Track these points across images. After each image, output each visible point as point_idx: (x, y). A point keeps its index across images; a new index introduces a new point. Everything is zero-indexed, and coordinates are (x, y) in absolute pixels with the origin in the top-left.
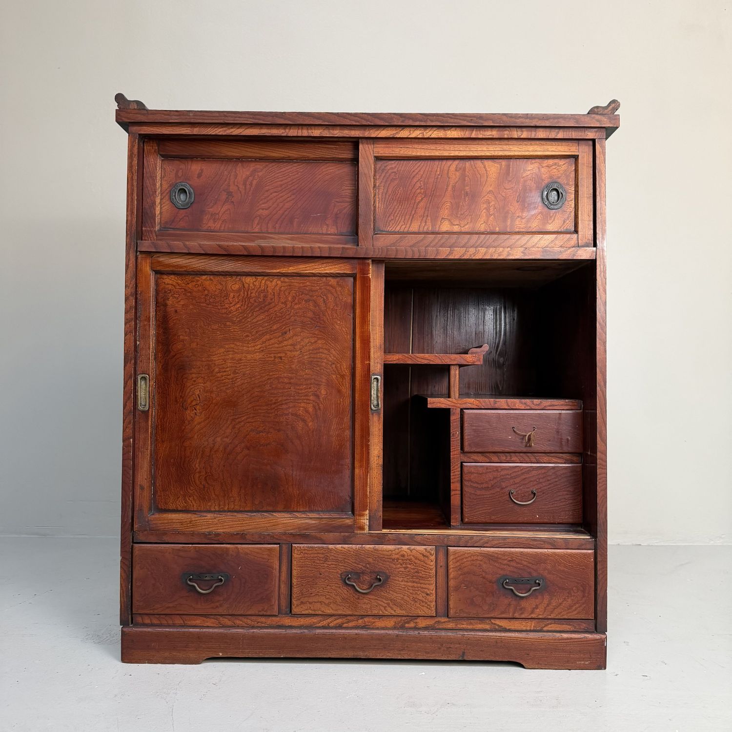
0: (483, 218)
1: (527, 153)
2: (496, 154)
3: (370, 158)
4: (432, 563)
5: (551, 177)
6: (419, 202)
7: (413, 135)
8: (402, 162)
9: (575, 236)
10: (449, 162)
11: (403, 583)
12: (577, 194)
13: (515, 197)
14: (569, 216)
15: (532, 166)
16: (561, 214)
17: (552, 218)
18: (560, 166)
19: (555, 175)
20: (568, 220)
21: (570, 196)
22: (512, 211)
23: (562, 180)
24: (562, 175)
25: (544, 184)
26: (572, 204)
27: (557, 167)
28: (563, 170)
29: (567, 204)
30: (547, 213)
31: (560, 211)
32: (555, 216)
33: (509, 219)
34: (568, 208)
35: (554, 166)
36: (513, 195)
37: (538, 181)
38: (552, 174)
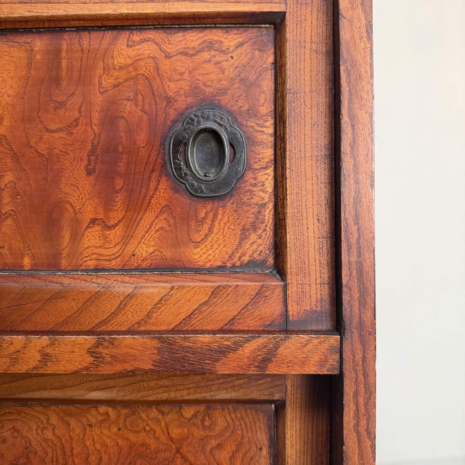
12: (280, 149)
13: (79, 159)
14: (258, 219)
15: (132, 52)
16: (232, 213)
17: (202, 225)
18: (224, 51)
19: (209, 83)
20: (255, 231)
21: (259, 154)
22: (74, 205)
23: (232, 99)
24: (233, 84)
25: (172, 114)
26: (267, 179)
27: (215, 56)
28: (235, 66)
29: (253, 182)
30: (187, 210)
31: (230, 204)
32: (212, 221)
33: (65, 229)
34: (254, 193)
35: (205, 54)
36: (74, 150)
37: (155, 105)
38: (199, 80)
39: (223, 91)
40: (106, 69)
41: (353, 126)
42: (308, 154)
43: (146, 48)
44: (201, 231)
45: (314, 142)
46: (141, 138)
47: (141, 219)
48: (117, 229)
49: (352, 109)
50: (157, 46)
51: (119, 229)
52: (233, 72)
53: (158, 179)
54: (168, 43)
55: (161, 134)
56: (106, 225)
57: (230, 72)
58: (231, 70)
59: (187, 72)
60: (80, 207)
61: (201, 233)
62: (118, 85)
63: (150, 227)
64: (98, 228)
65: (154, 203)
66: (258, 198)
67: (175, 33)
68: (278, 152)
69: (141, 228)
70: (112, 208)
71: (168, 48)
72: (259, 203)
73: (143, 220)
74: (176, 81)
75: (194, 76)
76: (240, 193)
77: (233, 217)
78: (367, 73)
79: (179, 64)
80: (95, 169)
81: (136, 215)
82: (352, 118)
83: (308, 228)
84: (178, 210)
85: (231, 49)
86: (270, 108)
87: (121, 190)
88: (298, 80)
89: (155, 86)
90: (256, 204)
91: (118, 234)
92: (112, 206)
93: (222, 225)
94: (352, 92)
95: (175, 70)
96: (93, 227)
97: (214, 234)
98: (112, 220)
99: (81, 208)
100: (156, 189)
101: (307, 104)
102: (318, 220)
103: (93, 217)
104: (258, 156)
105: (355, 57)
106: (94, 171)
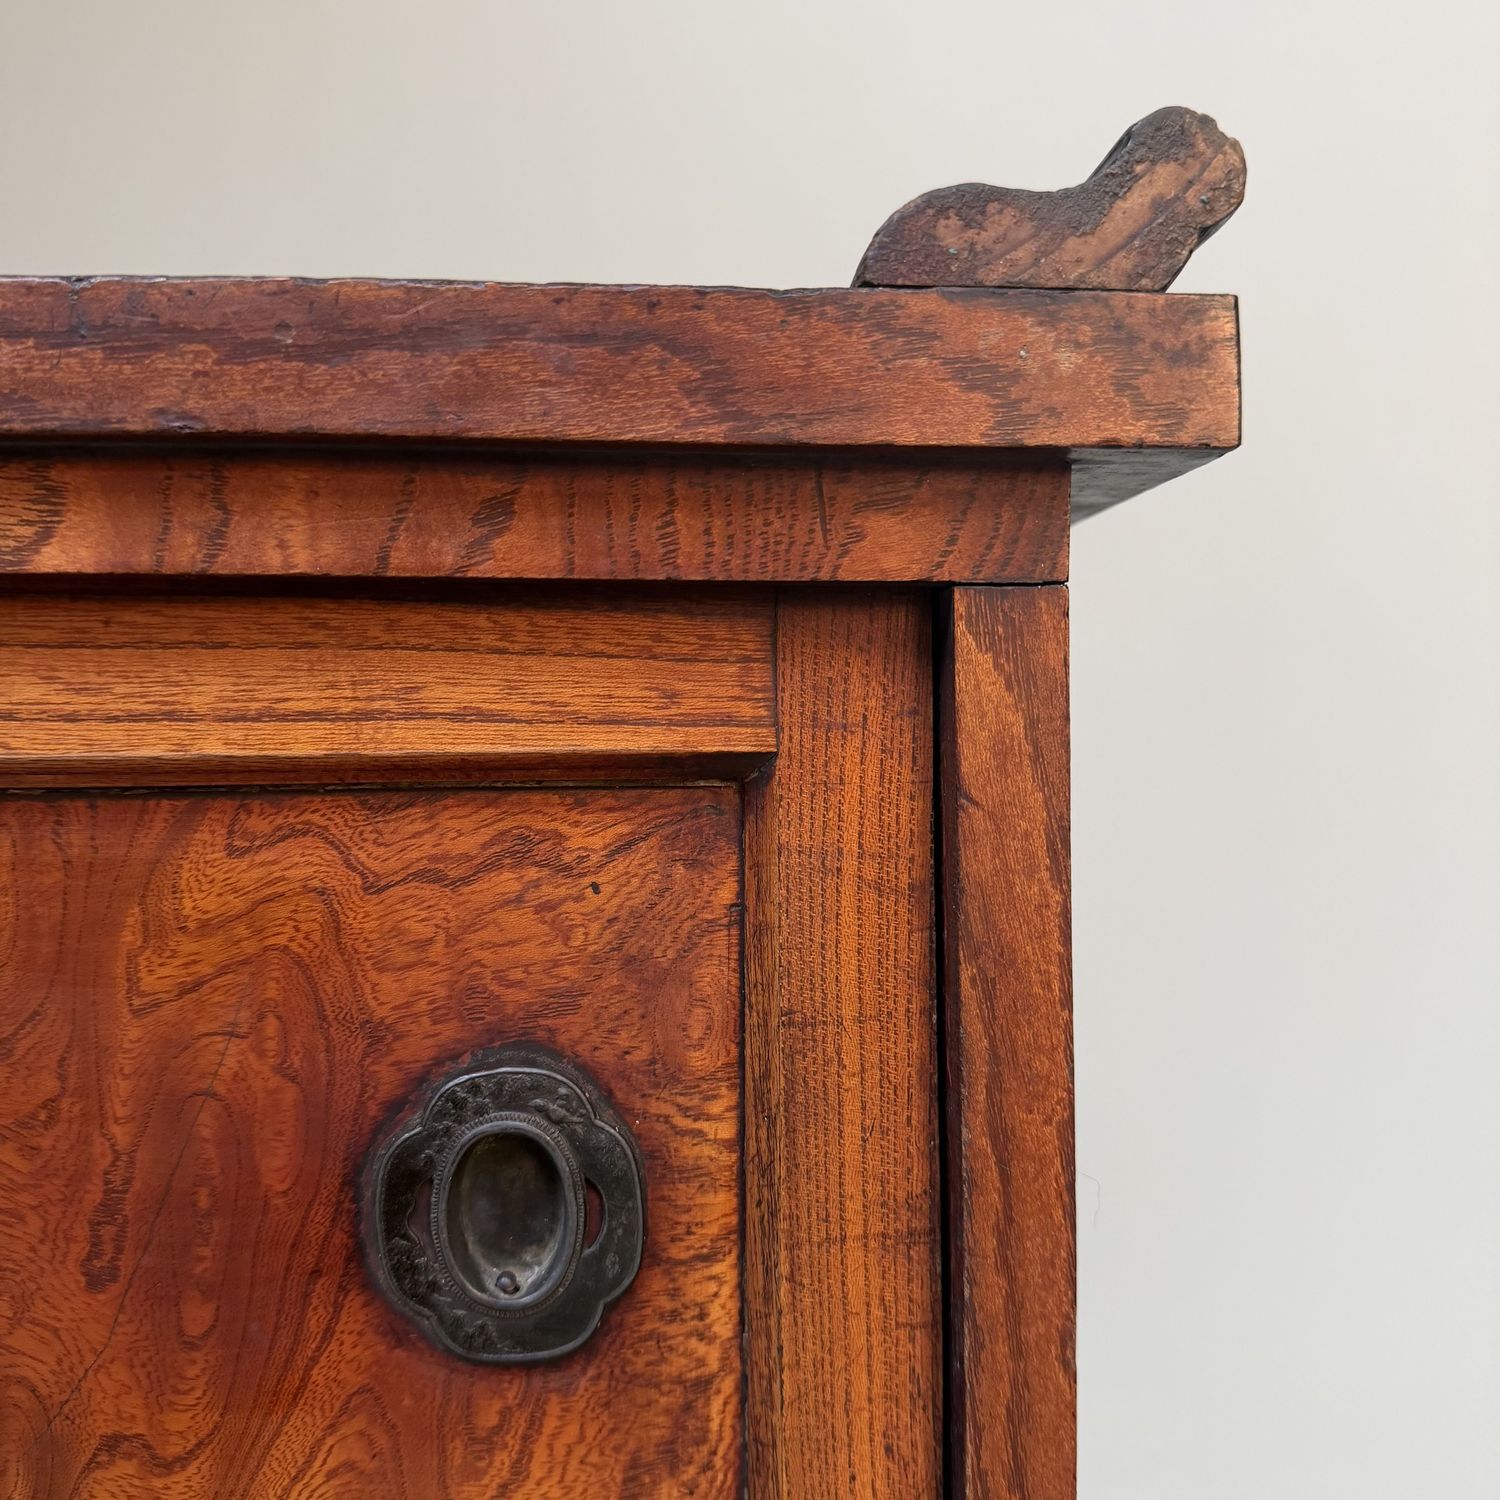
5: (472, 997)
12: (759, 1203)
13: (60, 1235)
14: (684, 1429)
15: (248, 873)
16: (593, 1410)
17: (491, 1451)
18: (567, 868)
19: (517, 974)
20: (673, 1470)
21: (689, 1210)
22: (43, 1390)
23: (596, 1027)
24: (600, 977)
25: (387, 1080)
26: (716, 1295)
27: (537, 884)
28: (607, 916)
29: (666, 1303)
30: (437, 1404)
31: (585, 1384)
32: (525, 1438)
33: (12, 1471)
34: (669, 1343)
35: (503, 877)
36: (41, 1205)
37: (327, 1051)
38: (483, 966)
39: (567, 1000)
40: (154, 933)
41: (1003, 1163)
42: (855, 1230)
43: (297, 859)
44: (485, 1472)
45: (873, 1189)
46: (276, 1162)
47: (277, 1434)
48: (192, 1469)
49: (1001, 1109)
50: (334, 852)
51: (199, 1469)
52: (600, 936)
53: (335, 1301)
54: (375, 842)
55: (348, 1147)
56: (154, 1457)
57: (590, 937)
58: (595, 928)
59: (441, 938)
60: (64, 1397)
61: (485, 1481)
62: (197, 985)
63: (309, 1463)
64: (129, 1467)
65: (321, 1380)
66: (683, 1361)
67: (398, 807)
68: (753, 1213)
69: (275, 1465)
70: (174, 1398)
71: (376, 859)
72: (689, 1375)
73: (284, 1437)
74: (400, 969)
75: (465, 952)
76: (623, 1344)
77: (596, 1426)
78: (1051, 990)
79: (413, 912)
80: (117, 1268)
81: (255, 1422)
82: (1002, 1137)
83: (853, 1478)
84: (406, 1402)
85: (594, 858)
86: (723, 1053)
87: (205, 1336)
88: (818, 980)
89: (328, 986)
90: (680, 1380)
91: (196, 1487)
92: (176, 1392)
93: (560, 1451)
94: (1002, 1053)
95: (397, 931)
96: (112, 1462)
97: (530, 1485)
98: (174, 1439)
99: (67, 1402)
100: (328, 1333)
101: (846, 1062)
102: (888, 1450)
103: (110, 1432)
104: (684, 1218)
105: (1010, 935)
106: (113, 1273)
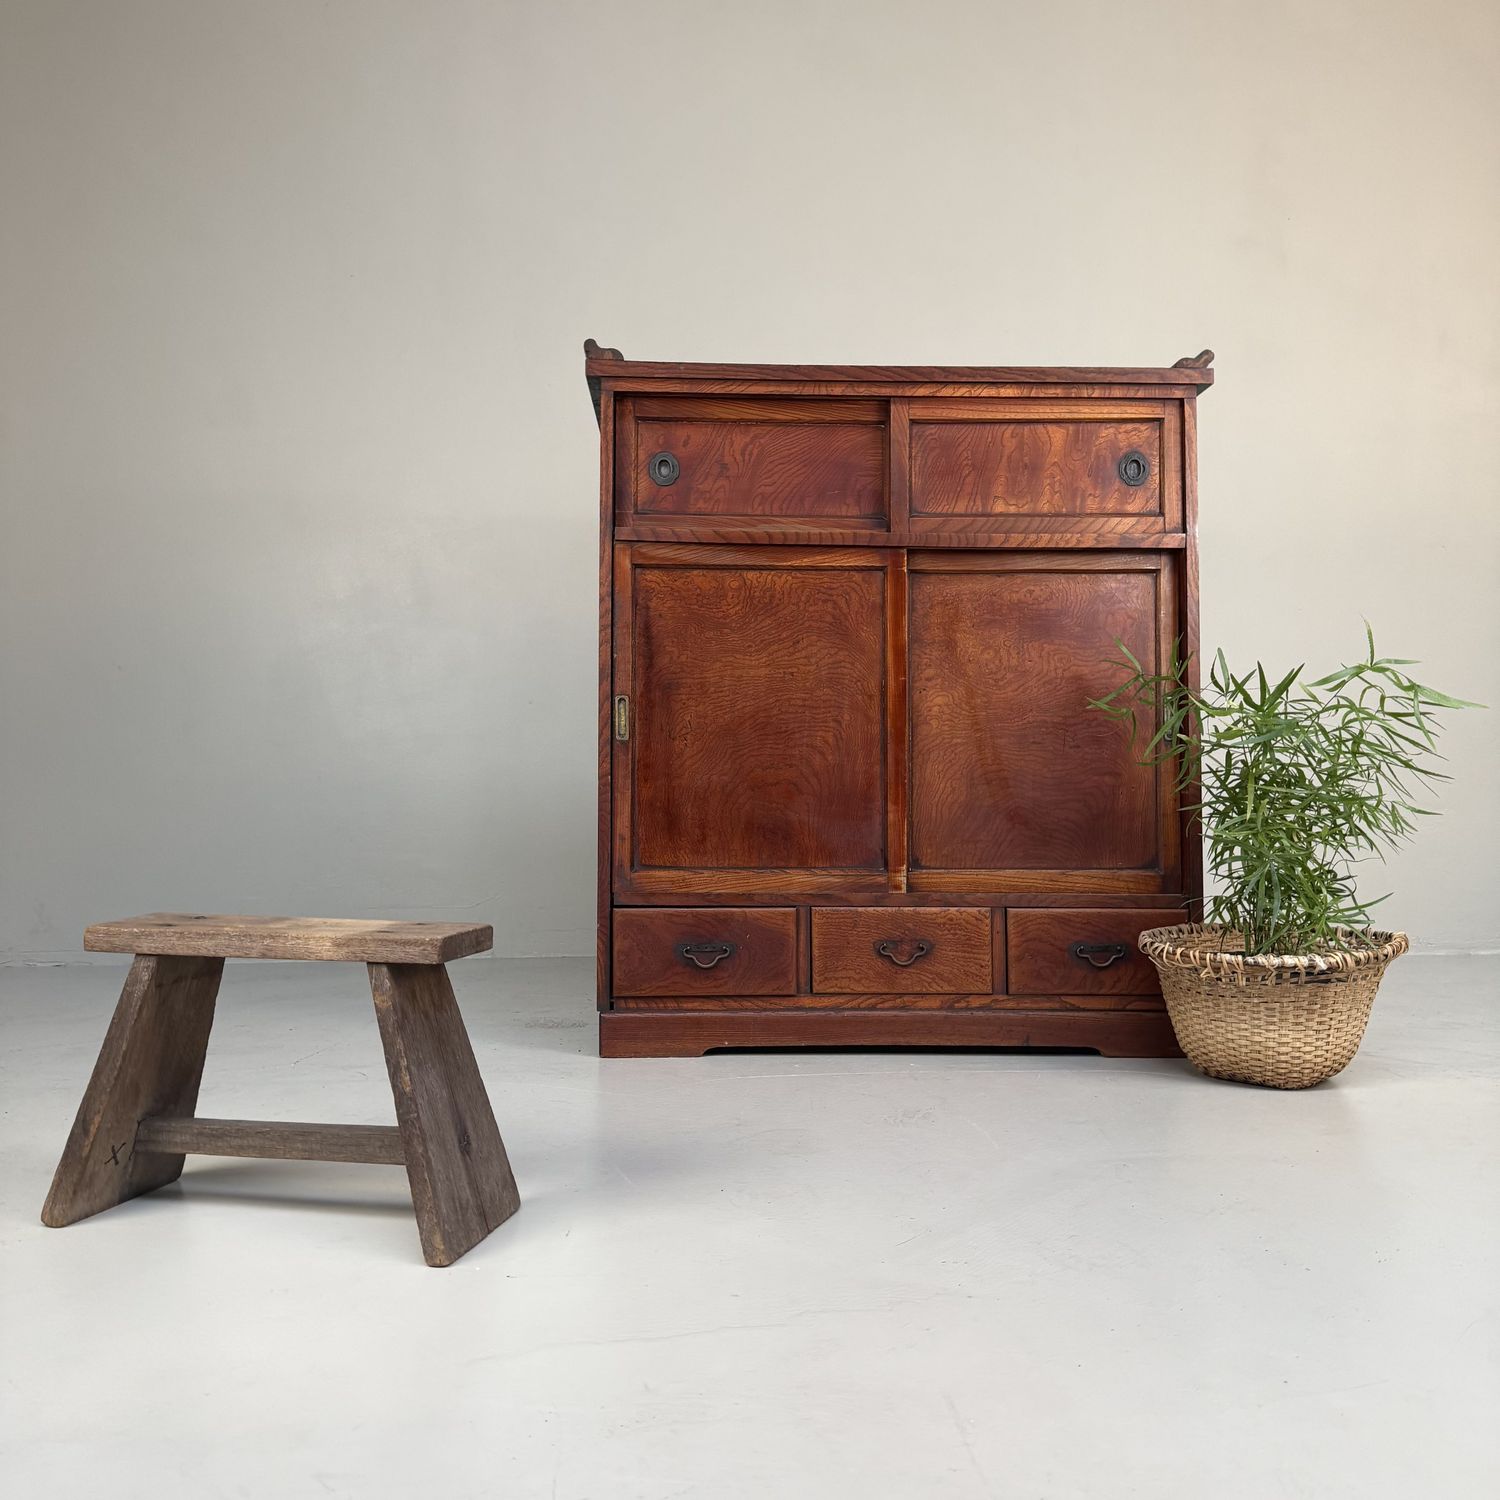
0: (1046, 497)
1: (1100, 416)
2: (1063, 416)
3: (904, 422)
4: (987, 928)
5: (1130, 445)
6: (966, 476)
7: (958, 394)
8: (944, 426)
9: (1161, 519)
10: (1004, 427)
11: (951, 953)
21: (1154, 470)
26: (1157, 479)
39: (1141, 446)
58: (1143, 437)
